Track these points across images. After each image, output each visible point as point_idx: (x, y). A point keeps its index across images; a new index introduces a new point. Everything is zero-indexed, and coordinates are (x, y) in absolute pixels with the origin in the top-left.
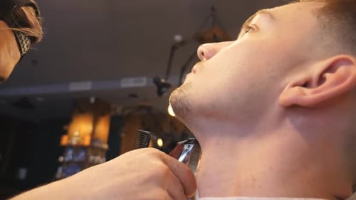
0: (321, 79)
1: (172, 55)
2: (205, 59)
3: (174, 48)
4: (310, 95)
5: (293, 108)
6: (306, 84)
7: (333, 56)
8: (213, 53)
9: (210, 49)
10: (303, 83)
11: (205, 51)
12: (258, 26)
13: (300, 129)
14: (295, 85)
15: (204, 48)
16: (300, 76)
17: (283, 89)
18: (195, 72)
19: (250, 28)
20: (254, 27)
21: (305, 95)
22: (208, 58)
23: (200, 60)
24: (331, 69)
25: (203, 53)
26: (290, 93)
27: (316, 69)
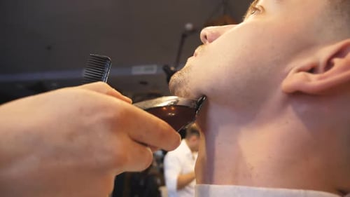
0: (329, 64)
1: (182, 43)
2: (207, 42)
3: (184, 36)
4: (315, 81)
5: (297, 95)
6: (313, 70)
7: (343, 39)
8: (216, 36)
9: (214, 32)
10: (309, 68)
11: (208, 34)
12: (265, 7)
13: (303, 117)
14: (299, 71)
15: (207, 31)
16: (306, 61)
17: (287, 74)
18: (196, 55)
19: (256, 9)
20: (260, 8)
21: (309, 80)
22: (211, 41)
23: (202, 44)
24: (340, 53)
25: (206, 37)
26: (293, 78)
27: (323, 54)
